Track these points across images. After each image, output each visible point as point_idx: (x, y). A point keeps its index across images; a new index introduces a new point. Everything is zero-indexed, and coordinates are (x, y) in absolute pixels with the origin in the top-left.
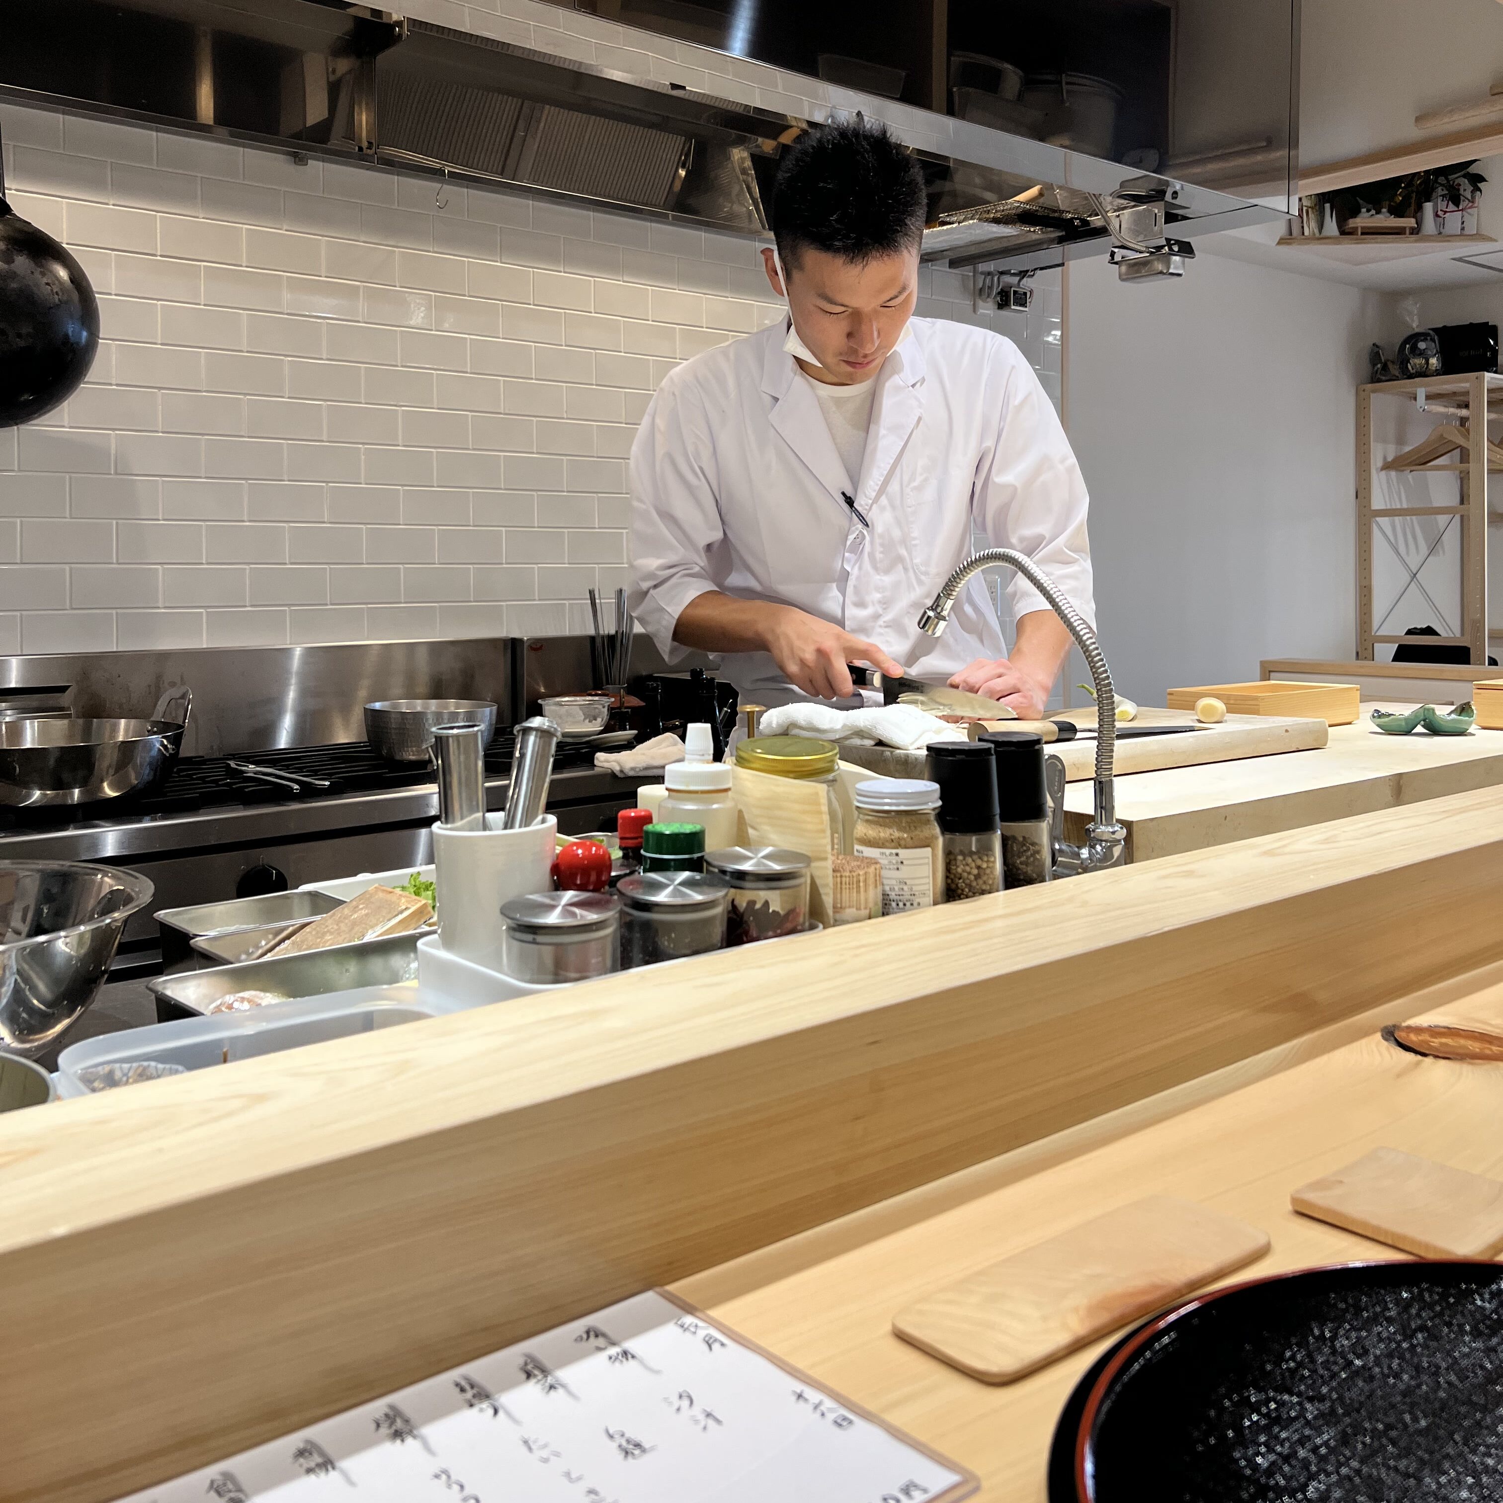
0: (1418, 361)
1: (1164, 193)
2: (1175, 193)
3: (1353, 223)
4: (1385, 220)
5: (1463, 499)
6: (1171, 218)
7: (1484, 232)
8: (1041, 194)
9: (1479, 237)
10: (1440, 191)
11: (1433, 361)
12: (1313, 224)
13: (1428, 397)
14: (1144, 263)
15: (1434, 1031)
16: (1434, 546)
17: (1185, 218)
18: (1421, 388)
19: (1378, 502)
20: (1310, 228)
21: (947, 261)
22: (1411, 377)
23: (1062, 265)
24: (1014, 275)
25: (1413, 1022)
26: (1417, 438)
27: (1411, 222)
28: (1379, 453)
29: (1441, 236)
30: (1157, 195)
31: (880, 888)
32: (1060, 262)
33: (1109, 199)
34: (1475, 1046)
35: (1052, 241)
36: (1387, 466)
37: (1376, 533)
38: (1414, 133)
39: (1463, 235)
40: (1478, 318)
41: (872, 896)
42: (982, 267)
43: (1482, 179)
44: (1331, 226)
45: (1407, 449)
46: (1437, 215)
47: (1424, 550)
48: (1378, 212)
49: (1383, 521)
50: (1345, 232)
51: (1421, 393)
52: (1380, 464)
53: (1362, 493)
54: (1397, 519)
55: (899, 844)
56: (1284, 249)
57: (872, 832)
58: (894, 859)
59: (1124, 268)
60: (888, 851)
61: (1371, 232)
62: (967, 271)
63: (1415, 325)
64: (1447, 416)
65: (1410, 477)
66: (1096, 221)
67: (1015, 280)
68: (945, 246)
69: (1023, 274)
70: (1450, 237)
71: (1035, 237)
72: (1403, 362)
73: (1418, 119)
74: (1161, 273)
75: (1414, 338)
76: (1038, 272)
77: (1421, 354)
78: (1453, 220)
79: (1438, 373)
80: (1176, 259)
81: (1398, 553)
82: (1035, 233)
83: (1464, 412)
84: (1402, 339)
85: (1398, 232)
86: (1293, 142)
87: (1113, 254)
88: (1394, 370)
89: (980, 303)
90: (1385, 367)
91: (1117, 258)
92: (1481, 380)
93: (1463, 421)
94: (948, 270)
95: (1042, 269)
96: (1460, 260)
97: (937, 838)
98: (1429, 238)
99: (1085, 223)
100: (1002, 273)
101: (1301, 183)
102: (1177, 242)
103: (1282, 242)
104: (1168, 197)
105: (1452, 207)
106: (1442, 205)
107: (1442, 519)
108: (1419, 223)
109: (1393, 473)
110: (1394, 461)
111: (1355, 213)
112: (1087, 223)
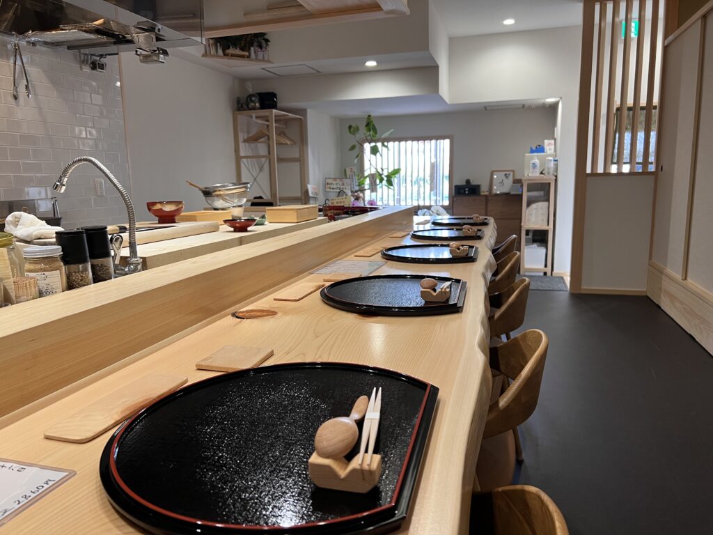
0: (253, 104)
1: (155, 29)
2: (159, 30)
3: (228, 51)
4: (238, 52)
5: (269, 153)
6: (158, 39)
7: (270, 59)
8: (104, 23)
9: (269, 61)
10: (256, 44)
11: (257, 105)
12: (214, 50)
13: (257, 117)
14: (149, 56)
15: (247, 312)
16: (261, 169)
17: (164, 40)
18: (254, 114)
19: (242, 154)
20: (213, 51)
21: (66, 47)
22: (250, 109)
23: (117, 54)
24: (97, 56)
25: (242, 310)
26: (254, 132)
27: (246, 54)
28: (241, 137)
29: (257, 59)
30: (152, 29)
31: (37, 288)
32: (116, 52)
33: (133, 28)
34: (259, 314)
35: (111, 43)
36: (245, 141)
37: (242, 165)
38: (244, 20)
39: (263, 60)
40: (271, 91)
41: (34, 291)
42: (83, 51)
43: (269, 41)
44: (220, 52)
45: (251, 135)
46: (255, 52)
47: (258, 170)
48: (236, 49)
49: (244, 160)
50: (225, 55)
51: (254, 115)
52: (242, 140)
53: (237, 150)
54: (249, 160)
55: (45, 270)
56: (204, 58)
57: (32, 267)
58: (43, 276)
59: (141, 58)
60: (40, 273)
61: (234, 56)
62: (76, 51)
63: (251, 91)
64: (263, 124)
65: (252, 145)
66: (128, 37)
67: (98, 58)
68: (64, 40)
69: (101, 56)
70: (259, 61)
71: (103, 40)
72: (248, 105)
73: (245, 14)
74: (156, 61)
75: (251, 96)
76: (108, 56)
77: (253, 102)
78: (260, 54)
79: (258, 109)
80: (162, 56)
81: (249, 171)
82: (104, 39)
83: (267, 123)
84: (247, 96)
85: (242, 56)
86: (201, 17)
87: (136, 51)
88: (245, 107)
89: (84, 67)
90: (242, 106)
91: (139, 53)
92: (272, 112)
93: (268, 126)
94: (66, 50)
95: (109, 55)
96: (263, 69)
97: (62, 267)
98: (252, 60)
99: (124, 37)
100: (92, 55)
101: (206, 33)
102: (162, 49)
103: (203, 56)
104: (156, 31)
105: (260, 50)
106: (257, 48)
107: (263, 160)
108: (250, 54)
109: (247, 144)
110: (248, 138)
111: (229, 48)
112: (125, 37)
